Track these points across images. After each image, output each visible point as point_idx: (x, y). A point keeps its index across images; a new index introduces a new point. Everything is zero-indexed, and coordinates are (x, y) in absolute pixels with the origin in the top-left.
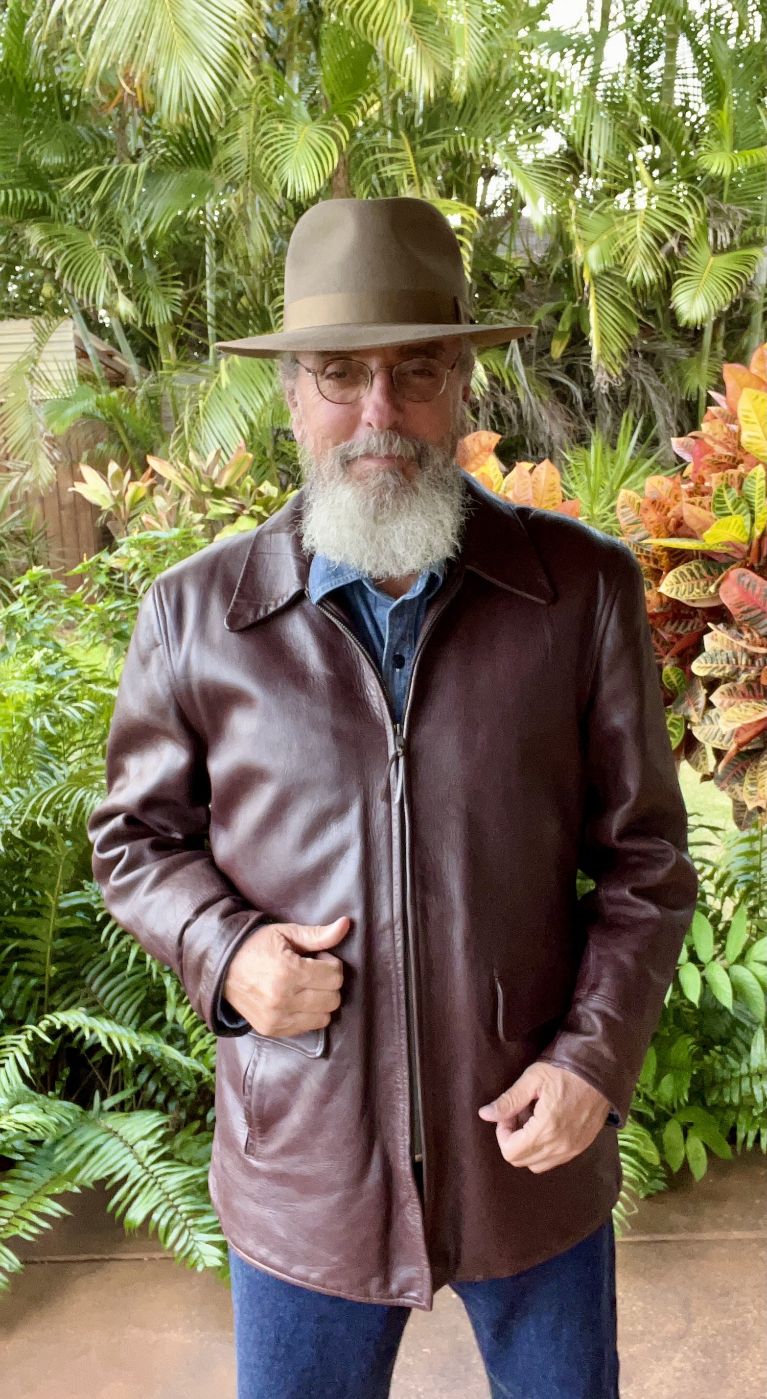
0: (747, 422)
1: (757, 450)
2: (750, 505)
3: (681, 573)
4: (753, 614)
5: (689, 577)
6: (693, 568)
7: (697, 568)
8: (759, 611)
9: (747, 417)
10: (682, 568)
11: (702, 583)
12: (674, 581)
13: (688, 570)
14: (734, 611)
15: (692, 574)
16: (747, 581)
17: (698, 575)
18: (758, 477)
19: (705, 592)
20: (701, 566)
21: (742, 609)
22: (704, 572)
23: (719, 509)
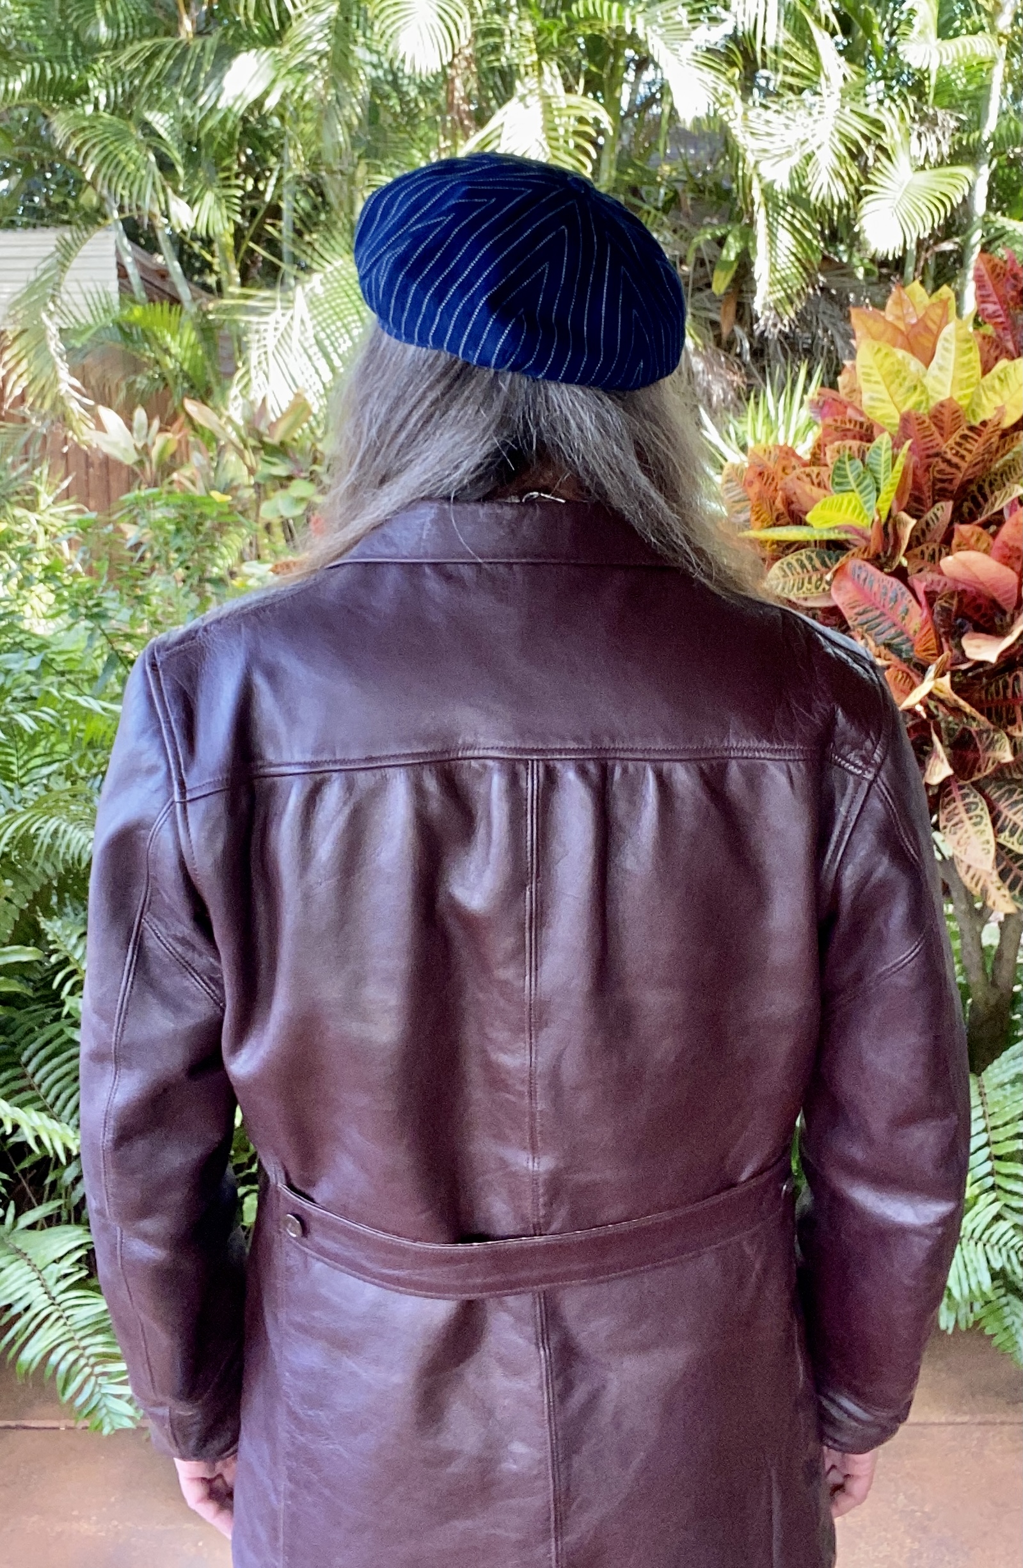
0: (869, 381)
1: (882, 416)
2: (876, 480)
3: (789, 564)
4: (870, 615)
5: (799, 569)
6: (803, 558)
7: (810, 559)
8: (878, 613)
9: (869, 375)
10: (791, 558)
11: (814, 579)
12: (780, 574)
13: (797, 560)
14: (848, 614)
15: (803, 566)
16: (863, 576)
17: (809, 567)
18: (884, 447)
19: (817, 588)
20: (814, 555)
21: (856, 610)
22: (817, 563)
23: (838, 484)
